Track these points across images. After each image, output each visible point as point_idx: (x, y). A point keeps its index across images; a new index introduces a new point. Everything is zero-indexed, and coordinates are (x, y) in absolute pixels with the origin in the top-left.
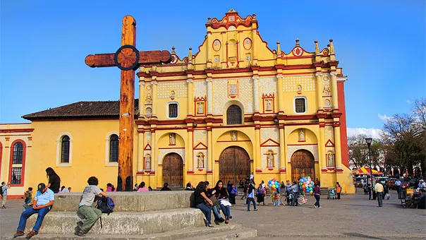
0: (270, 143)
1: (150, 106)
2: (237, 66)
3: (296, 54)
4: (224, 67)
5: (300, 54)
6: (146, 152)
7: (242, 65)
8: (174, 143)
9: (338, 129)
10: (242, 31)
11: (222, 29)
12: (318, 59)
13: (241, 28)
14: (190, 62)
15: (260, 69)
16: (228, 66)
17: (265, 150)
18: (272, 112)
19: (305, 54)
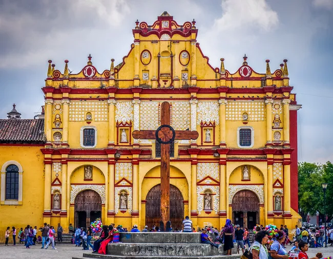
0: (208, 181)
1: (59, 130)
2: (171, 85)
3: (243, 75)
4: (154, 85)
5: (248, 75)
6: (54, 188)
7: (177, 85)
8: (90, 178)
9: (288, 168)
10: (178, 42)
11: (154, 37)
12: (269, 83)
13: (177, 37)
14: (112, 77)
15: (200, 91)
16: (159, 85)
17: (203, 189)
18: (212, 144)
19: (253, 75)
